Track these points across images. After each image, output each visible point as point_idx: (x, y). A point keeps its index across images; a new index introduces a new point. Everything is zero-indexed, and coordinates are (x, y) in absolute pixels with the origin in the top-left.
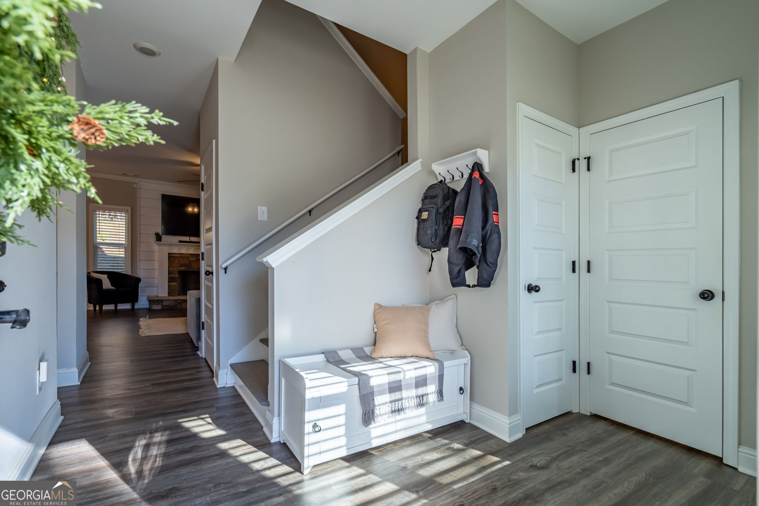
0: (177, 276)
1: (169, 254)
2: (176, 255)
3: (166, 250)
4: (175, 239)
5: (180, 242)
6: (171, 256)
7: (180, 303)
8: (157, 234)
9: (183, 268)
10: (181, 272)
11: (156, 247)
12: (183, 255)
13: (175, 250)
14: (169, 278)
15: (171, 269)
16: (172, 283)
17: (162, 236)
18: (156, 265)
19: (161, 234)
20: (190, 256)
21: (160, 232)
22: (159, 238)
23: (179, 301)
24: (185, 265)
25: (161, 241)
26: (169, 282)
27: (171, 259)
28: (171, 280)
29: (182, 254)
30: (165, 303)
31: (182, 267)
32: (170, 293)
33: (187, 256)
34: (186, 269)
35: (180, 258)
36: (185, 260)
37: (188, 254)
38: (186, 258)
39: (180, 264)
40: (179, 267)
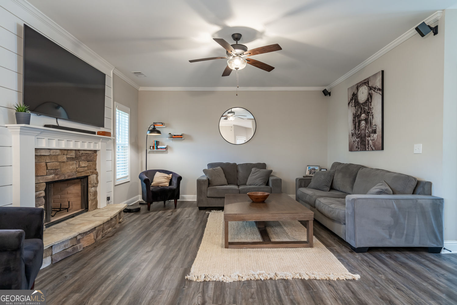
0: (43, 193)
2: (43, 153)
6: (39, 155)
7: (78, 241)
10: (48, 186)
15: (38, 180)
20: (60, 153)
23: (79, 237)
24: (55, 171)
29: (50, 149)
31: (50, 174)
33: (56, 153)
34: (55, 178)
35: (48, 157)
36: (53, 161)
37: (58, 151)
38: (54, 157)
39: (49, 168)
40: (47, 175)
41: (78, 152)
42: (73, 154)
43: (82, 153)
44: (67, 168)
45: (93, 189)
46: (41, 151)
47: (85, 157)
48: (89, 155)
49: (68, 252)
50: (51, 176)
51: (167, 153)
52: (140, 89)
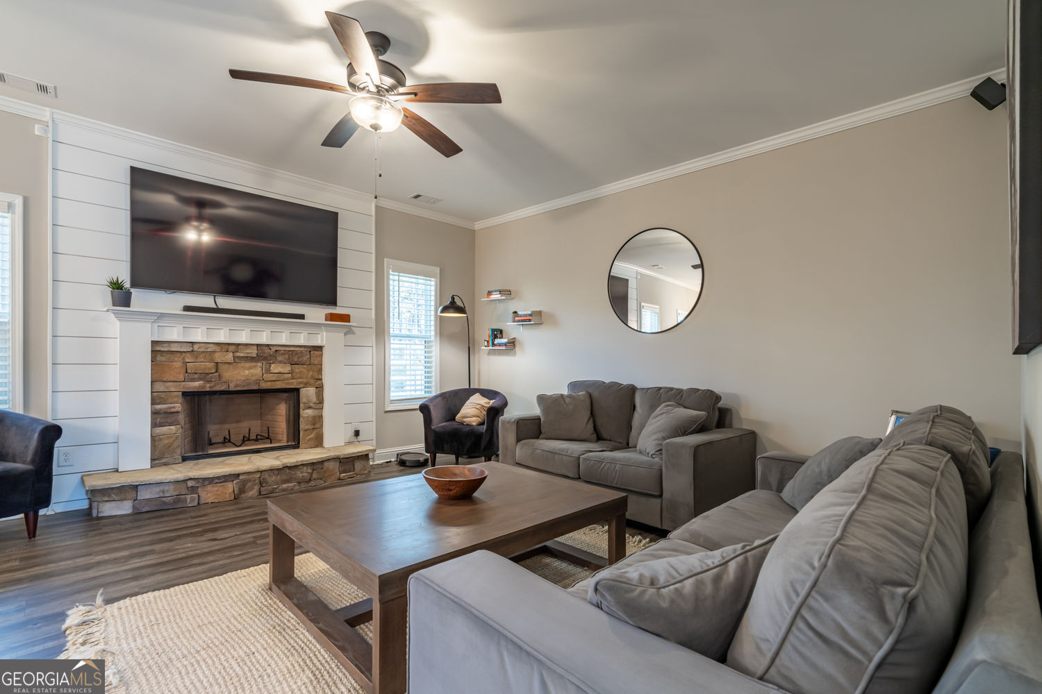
0: (178, 407)
1: (154, 343)
2: (174, 348)
3: (145, 334)
4: (173, 302)
5: (187, 308)
6: (159, 351)
7: (193, 490)
8: (116, 286)
9: (196, 385)
10: (192, 397)
11: (113, 325)
12: (196, 347)
13: (174, 333)
14: (155, 413)
15: (160, 387)
16: (165, 429)
17: (132, 290)
18: (113, 377)
19: (127, 285)
20: (217, 348)
21: (125, 278)
22: (121, 296)
23: (190, 484)
24: (204, 376)
25: (128, 305)
26: (154, 425)
27: (159, 358)
28: (159, 418)
29: (193, 343)
30: (144, 495)
31: (193, 380)
32: (158, 458)
33: (207, 348)
34: (205, 386)
35: (188, 355)
36: (202, 360)
37: (211, 345)
38: (204, 355)
39: (189, 371)
40: (184, 381)
41: (267, 348)
42: (253, 352)
43: (276, 351)
44: (236, 372)
45: (309, 412)
46: (172, 345)
47: (287, 356)
48: (297, 354)
49: (164, 503)
50: (197, 384)
51: (515, 354)
52: (476, 226)
